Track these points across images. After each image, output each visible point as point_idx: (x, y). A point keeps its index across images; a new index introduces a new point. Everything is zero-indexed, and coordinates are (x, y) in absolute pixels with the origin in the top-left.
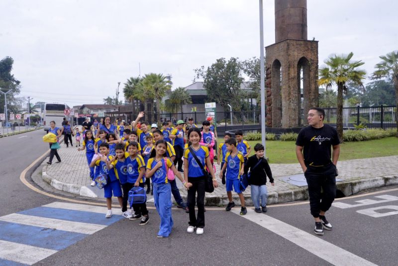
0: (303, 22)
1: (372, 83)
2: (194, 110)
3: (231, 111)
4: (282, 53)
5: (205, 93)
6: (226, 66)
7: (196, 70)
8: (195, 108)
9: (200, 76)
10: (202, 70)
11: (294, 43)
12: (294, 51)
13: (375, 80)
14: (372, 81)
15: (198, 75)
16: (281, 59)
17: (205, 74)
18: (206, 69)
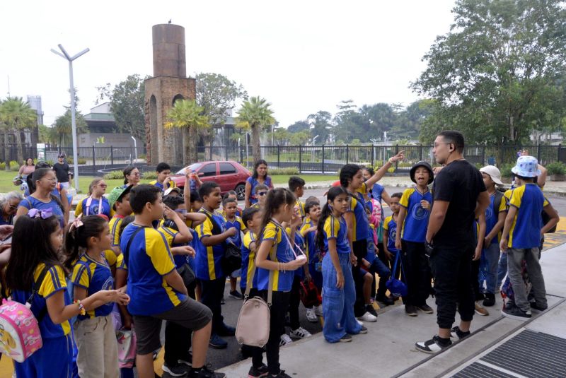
0: (179, 57)
1: (341, 113)
2: (100, 140)
3: (135, 145)
4: (157, 89)
5: (112, 119)
6: (139, 85)
7: (99, 89)
8: (102, 139)
9: (105, 97)
10: (107, 88)
11: (169, 79)
12: (168, 88)
13: (344, 110)
14: (342, 110)
15: (102, 94)
16: (156, 95)
17: (112, 94)
18: (112, 88)
